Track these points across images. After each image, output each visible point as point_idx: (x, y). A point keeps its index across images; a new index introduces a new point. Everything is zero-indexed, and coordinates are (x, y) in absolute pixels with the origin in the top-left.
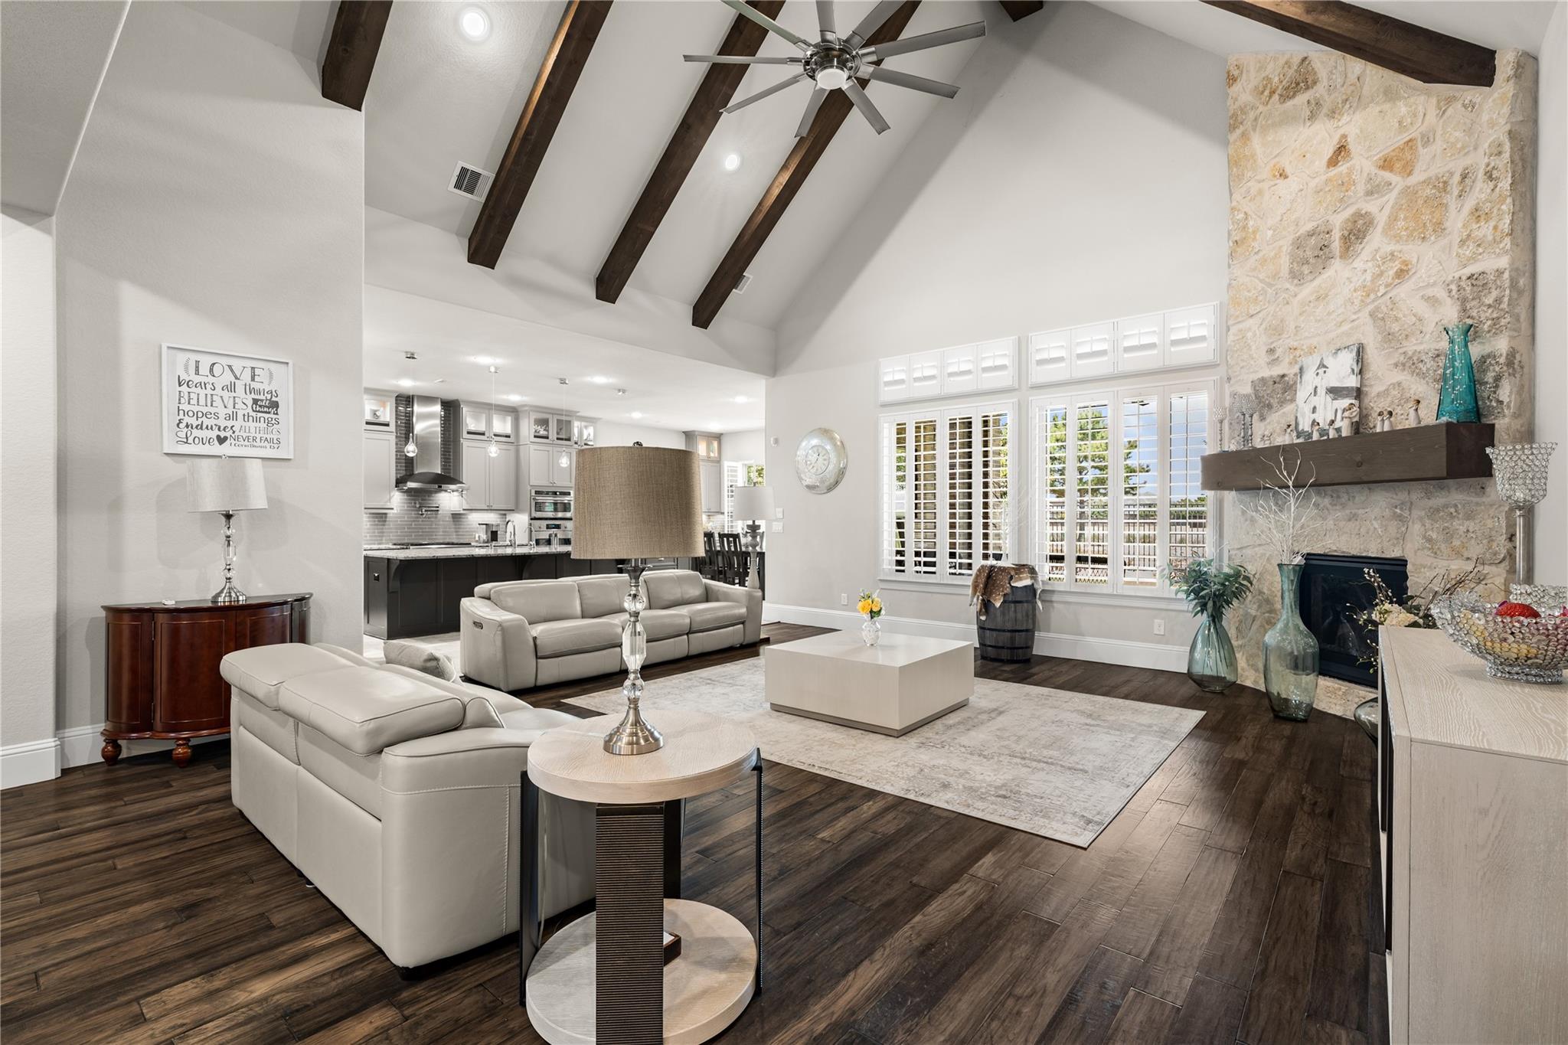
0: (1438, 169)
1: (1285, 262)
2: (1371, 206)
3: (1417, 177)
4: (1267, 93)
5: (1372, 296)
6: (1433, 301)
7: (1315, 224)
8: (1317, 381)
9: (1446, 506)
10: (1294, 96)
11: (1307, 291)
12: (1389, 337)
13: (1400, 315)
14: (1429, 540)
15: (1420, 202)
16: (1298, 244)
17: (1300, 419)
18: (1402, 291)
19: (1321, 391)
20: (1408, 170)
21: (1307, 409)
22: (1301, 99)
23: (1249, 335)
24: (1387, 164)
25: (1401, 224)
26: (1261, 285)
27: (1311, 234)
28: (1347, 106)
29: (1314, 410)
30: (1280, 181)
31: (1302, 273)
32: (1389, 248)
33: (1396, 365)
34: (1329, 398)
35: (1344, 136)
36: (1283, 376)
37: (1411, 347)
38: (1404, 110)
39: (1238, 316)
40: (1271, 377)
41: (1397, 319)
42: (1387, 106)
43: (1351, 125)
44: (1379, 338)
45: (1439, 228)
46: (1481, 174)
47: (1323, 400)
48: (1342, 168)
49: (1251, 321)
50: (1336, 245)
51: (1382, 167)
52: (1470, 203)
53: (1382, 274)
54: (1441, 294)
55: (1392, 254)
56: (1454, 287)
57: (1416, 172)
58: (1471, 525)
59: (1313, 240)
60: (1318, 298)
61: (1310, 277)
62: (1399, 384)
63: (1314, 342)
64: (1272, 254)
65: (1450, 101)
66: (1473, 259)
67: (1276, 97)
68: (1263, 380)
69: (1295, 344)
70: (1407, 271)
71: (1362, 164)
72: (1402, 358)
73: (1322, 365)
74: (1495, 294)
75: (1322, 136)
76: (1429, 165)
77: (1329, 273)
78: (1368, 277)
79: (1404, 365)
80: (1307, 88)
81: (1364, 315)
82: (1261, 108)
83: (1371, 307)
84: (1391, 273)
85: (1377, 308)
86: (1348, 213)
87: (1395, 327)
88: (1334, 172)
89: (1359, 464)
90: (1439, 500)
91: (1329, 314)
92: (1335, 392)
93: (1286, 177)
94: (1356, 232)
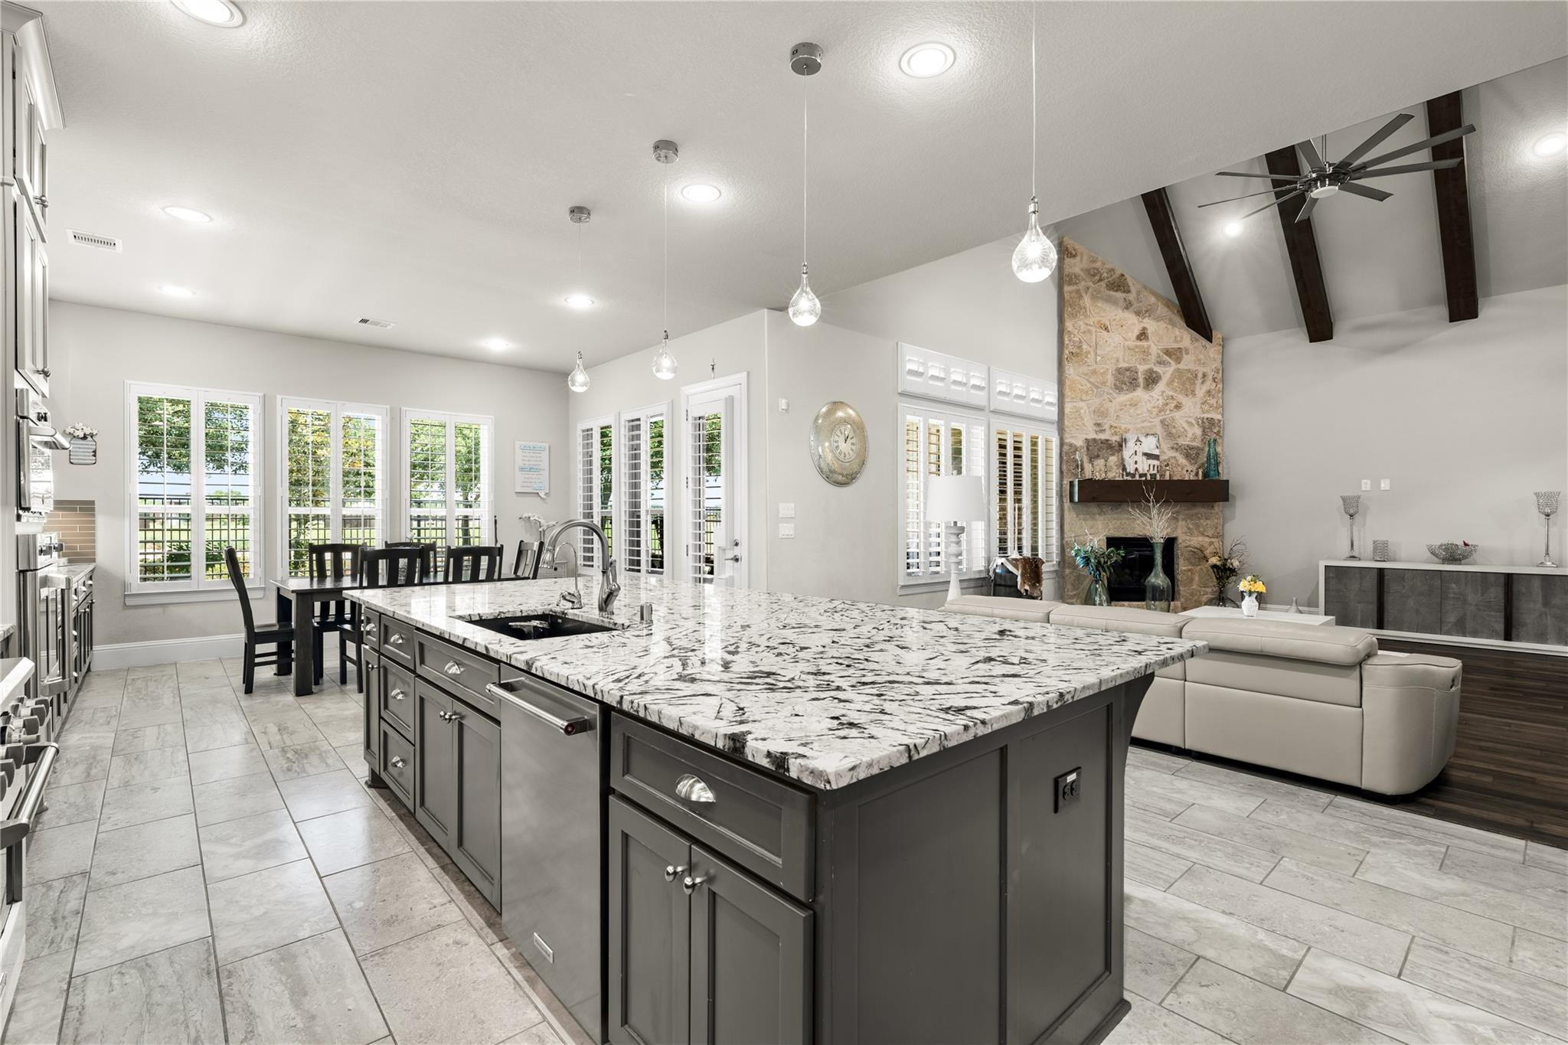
0: (1192, 367)
1: (1110, 379)
2: (1158, 369)
3: (1181, 366)
4: (1097, 278)
5: (1163, 413)
6: (1190, 424)
7: (1130, 365)
8: (1136, 448)
9: (1197, 514)
10: (1117, 291)
11: (1123, 398)
12: (1170, 435)
13: (1176, 426)
14: (1189, 529)
15: (1185, 378)
16: (1119, 371)
17: (1127, 466)
18: (1177, 415)
19: (1140, 454)
20: (1178, 360)
21: (1132, 462)
22: (1119, 295)
23: (1082, 411)
24: (1168, 353)
25: (1175, 384)
26: (1089, 385)
27: (1127, 369)
28: (1147, 314)
29: (1136, 463)
30: (1105, 333)
31: (1122, 388)
32: (1171, 393)
33: (1172, 448)
34: (1144, 458)
35: (1144, 329)
36: (1108, 440)
37: (1181, 441)
38: (1178, 333)
39: (1073, 398)
40: (1100, 439)
41: (1174, 427)
42: (1170, 327)
43: (1151, 325)
44: (1165, 434)
45: (1193, 393)
46: (1211, 378)
47: (1140, 458)
48: (1144, 343)
49: (1081, 404)
50: (1141, 380)
51: (1166, 354)
52: (1205, 388)
53: (1167, 404)
54: (1194, 422)
55: (1172, 397)
56: (1200, 422)
57: (1182, 363)
58: (1209, 522)
59: (1128, 373)
60: (1131, 405)
61: (1126, 392)
62: (1175, 457)
63: (1129, 426)
64: (1102, 371)
65: (1197, 340)
66: (1208, 412)
67: (1103, 284)
68: (1094, 440)
69: (1115, 425)
70: (1180, 407)
71: (1154, 347)
72: (1175, 446)
73: (1138, 440)
74: (1217, 429)
75: (1133, 323)
76: (1188, 363)
77: (1135, 394)
78: (1161, 402)
79: (1177, 449)
80: (1124, 292)
81: (1157, 421)
82: (1091, 284)
83: (1161, 418)
84: (1173, 405)
85: (1164, 419)
86: (1146, 367)
87: (1174, 431)
88: (1139, 343)
89: (1189, 494)
90: (1194, 511)
91: (1138, 415)
92: (1149, 456)
93: (1108, 331)
94: (1152, 380)
